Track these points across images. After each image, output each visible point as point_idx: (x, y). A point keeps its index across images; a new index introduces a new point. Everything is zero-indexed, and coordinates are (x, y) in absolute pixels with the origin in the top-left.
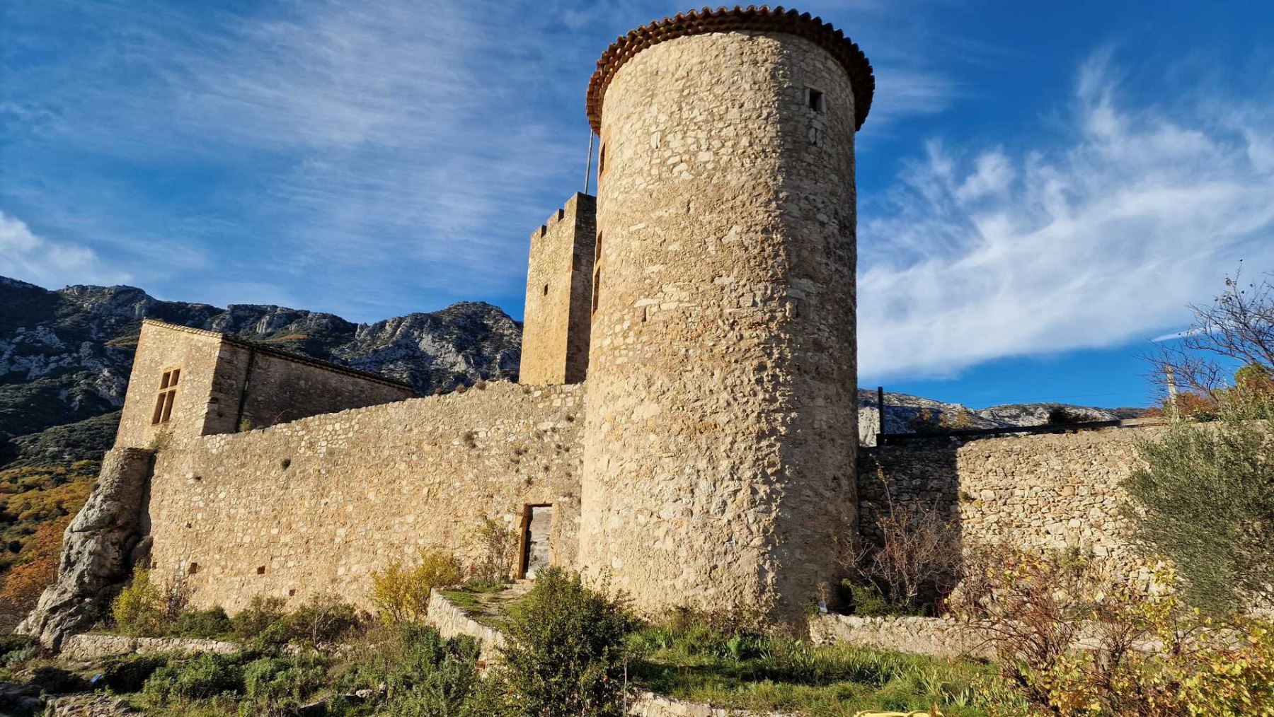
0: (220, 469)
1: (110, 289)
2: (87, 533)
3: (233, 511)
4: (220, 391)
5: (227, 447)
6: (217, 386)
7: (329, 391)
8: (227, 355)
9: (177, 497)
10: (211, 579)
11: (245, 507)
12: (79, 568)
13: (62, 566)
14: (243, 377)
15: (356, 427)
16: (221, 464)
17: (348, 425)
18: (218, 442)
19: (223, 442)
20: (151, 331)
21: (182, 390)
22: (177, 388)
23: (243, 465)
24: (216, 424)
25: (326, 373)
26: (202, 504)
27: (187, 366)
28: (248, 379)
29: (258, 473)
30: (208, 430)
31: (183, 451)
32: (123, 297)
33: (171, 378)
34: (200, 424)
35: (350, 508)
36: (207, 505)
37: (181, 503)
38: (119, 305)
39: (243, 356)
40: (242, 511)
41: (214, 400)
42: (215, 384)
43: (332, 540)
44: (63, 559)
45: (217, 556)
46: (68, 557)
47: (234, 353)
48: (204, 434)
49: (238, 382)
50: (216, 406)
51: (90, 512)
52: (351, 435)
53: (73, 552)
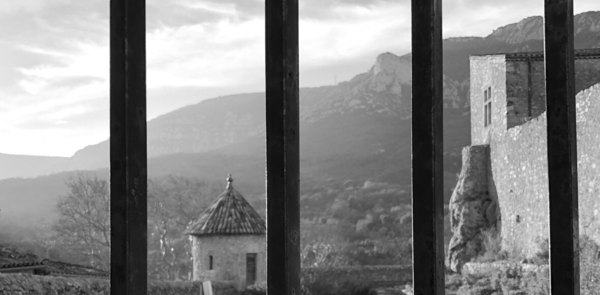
0: (520, 151)
2: (460, 203)
3: (531, 178)
4: (513, 96)
5: (521, 134)
6: (509, 92)
8: (512, 69)
9: (503, 174)
10: (528, 225)
11: (537, 174)
13: (452, 224)
14: (527, 81)
15: (589, 104)
16: (520, 147)
17: (584, 103)
18: (516, 131)
19: (518, 132)
20: (474, 62)
21: (494, 100)
22: (491, 100)
23: (530, 146)
24: (515, 120)
26: (515, 176)
27: (493, 83)
28: (530, 83)
29: (540, 150)
30: (510, 125)
31: (500, 142)
33: (488, 93)
34: (505, 121)
35: (594, 166)
36: (517, 176)
37: (505, 177)
39: (523, 66)
40: (535, 177)
41: (510, 103)
43: (587, 191)
44: (451, 220)
45: (528, 210)
47: (516, 66)
48: (508, 129)
49: (523, 87)
50: (512, 107)
51: (460, 190)
52: (587, 110)
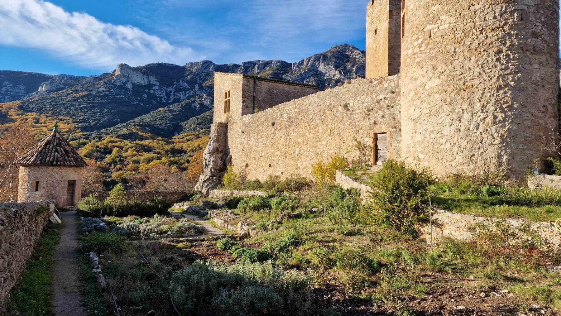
0: (250, 128)
1: (200, 63)
2: (210, 154)
3: (257, 144)
4: (245, 97)
5: (251, 119)
6: (244, 95)
7: (285, 93)
8: (246, 82)
9: (237, 140)
10: (253, 169)
11: (261, 142)
12: (210, 167)
13: (204, 166)
14: (253, 90)
15: (298, 107)
16: (250, 126)
17: (294, 106)
18: (248, 118)
19: (249, 118)
20: (218, 76)
21: (232, 98)
22: (230, 98)
23: (258, 126)
24: (246, 111)
25: (283, 85)
26: (246, 142)
27: (232, 89)
28: (254, 92)
29: (264, 129)
30: (244, 113)
31: (236, 122)
32: (205, 65)
33: (227, 94)
34: (240, 111)
35: (299, 140)
36: (248, 142)
37: (239, 142)
38: (205, 68)
39: (251, 82)
40: (260, 144)
41: (244, 101)
42: (243, 95)
43: (294, 153)
44: (204, 164)
45: (254, 161)
46: (206, 163)
47: (248, 81)
48: (242, 115)
49: (251, 93)
50: (245, 104)
51: (210, 147)
52: (296, 110)
53: (207, 161)
